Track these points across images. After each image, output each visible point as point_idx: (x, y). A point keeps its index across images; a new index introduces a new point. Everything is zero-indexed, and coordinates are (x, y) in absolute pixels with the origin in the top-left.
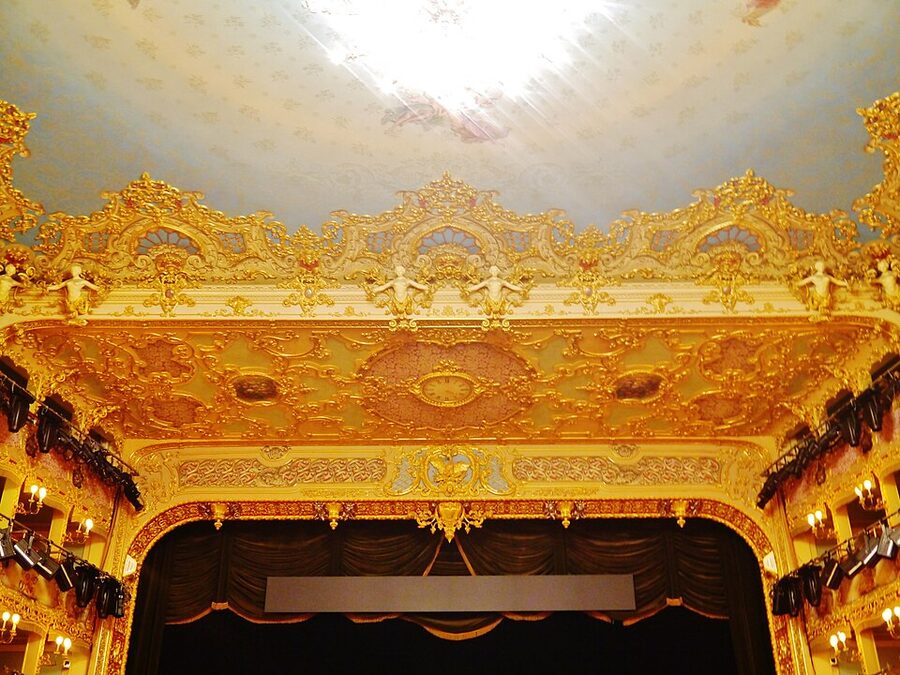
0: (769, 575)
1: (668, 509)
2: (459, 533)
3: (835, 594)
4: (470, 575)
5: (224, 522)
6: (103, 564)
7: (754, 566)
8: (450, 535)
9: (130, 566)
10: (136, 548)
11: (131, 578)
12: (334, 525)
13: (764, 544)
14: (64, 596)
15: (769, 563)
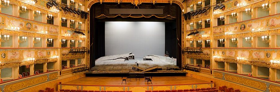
0: (183, 12)
1: (169, 2)
2: (138, 5)
3: (192, 17)
4: (138, 8)
5: (102, 3)
6: (85, 11)
7: (181, 11)
8: (136, 5)
9: (88, 10)
10: (89, 7)
11: (89, 11)
12: (119, 3)
13: (183, 8)
14: (79, 16)
15: (183, 11)
